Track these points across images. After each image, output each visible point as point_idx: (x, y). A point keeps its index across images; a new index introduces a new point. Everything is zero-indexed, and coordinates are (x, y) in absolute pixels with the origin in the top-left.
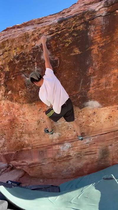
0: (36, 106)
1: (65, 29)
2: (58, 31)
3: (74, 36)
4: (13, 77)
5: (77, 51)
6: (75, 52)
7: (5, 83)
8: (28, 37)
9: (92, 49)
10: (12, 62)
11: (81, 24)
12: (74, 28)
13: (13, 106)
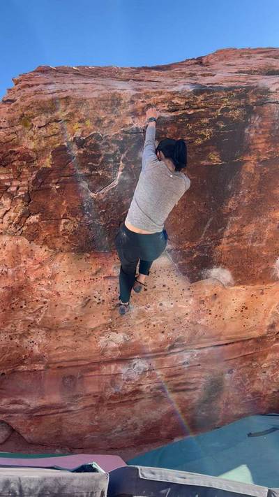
0: (90, 262)
1: (203, 107)
2: (189, 109)
3: (218, 127)
4: (56, 184)
5: (215, 159)
6: (210, 160)
7: (28, 194)
9: (246, 162)
10: (65, 148)
11: (239, 107)
12: (222, 111)
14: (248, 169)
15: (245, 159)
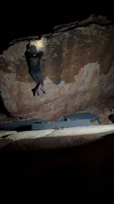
1: (50, 43)
3: (55, 47)
5: (56, 55)
6: (55, 56)
7: (16, 71)
10: (21, 59)
11: (58, 41)
12: (55, 43)
13: (21, 84)
14: (64, 56)
15: (63, 54)
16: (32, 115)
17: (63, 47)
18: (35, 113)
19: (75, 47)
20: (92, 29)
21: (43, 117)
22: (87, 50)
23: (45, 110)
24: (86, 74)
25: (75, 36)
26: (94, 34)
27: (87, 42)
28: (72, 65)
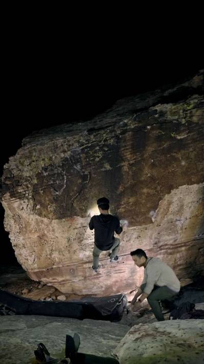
0: (66, 223)
1: (95, 142)
2: (88, 144)
3: (105, 151)
4: (41, 190)
5: (108, 167)
6: (105, 168)
7: (33, 196)
8: (57, 148)
9: (123, 166)
10: (40, 173)
11: (112, 137)
12: (105, 141)
13: (42, 222)
14: (125, 170)
15: (122, 164)
16: (64, 281)
17: (122, 149)
18: (68, 278)
19: (150, 149)
20: (191, 106)
21: (85, 288)
22: (179, 156)
23: (87, 275)
24: (176, 209)
25: (148, 125)
26: (195, 119)
27: (179, 138)
28: (143, 189)
